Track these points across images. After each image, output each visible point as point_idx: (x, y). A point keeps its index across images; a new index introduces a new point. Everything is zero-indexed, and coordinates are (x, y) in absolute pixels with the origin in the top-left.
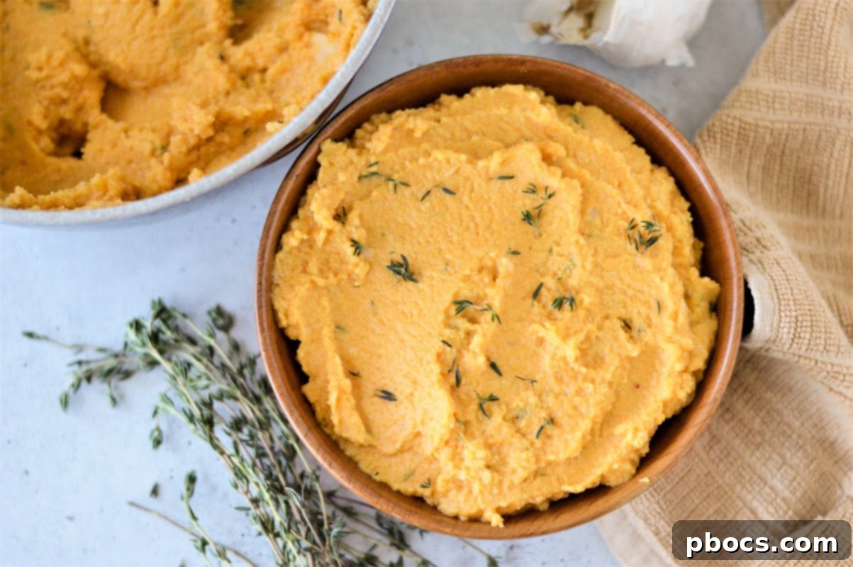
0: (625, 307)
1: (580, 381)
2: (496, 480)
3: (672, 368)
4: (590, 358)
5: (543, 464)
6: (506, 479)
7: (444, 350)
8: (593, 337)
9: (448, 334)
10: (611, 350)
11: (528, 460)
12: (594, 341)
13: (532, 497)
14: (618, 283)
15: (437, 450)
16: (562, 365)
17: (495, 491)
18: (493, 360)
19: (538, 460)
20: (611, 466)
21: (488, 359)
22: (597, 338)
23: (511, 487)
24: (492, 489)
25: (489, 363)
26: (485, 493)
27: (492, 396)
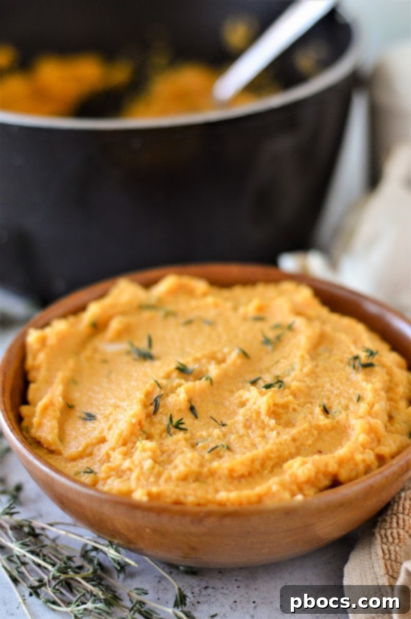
0: (329, 399)
1: (267, 430)
2: (155, 471)
3: (356, 440)
4: (282, 421)
5: (205, 470)
6: (166, 471)
8: (291, 406)
9: (163, 382)
10: (305, 418)
11: (192, 461)
12: (291, 410)
13: (185, 496)
14: (328, 386)
15: (114, 449)
16: (254, 415)
17: (152, 479)
18: (193, 404)
19: (202, 465)
20: (270, 488)
21: (190, 401)
22: (294, 410)
23: (169, 479)
24: (149, 478)
25: (189, 406)
26: (142, 478)
27: (182, 421)
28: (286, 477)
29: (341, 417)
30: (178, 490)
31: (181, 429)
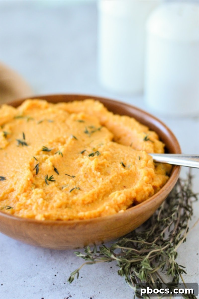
0: (124, 159)
1: (96, 178)
2: (45, 204)
3: (142, 179)
4: (103, 173)
5: (70, 201)
6: (50, 204)
7: (33, 161)
8: (106, 165)
9: (37, 157)
10: (114, 170)
11: (63, 197)
12: (106, 166)
13: (62, 215)
14: (121, 152)
15: (20, 195)
16: (88, 171)
17: (44, 209)
18: (55, 167)
19: (68, 199)
20: (105, 208)
21: (53, 166)
22: (108, 166)
23: (52, 208)
24: (42, 208)
25: (54, 168)
26: (38, 208)
27: (52, 177)
28: (112, 201)
29: (133, 168)
30: (59, 213)
31: (52, 181)
